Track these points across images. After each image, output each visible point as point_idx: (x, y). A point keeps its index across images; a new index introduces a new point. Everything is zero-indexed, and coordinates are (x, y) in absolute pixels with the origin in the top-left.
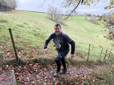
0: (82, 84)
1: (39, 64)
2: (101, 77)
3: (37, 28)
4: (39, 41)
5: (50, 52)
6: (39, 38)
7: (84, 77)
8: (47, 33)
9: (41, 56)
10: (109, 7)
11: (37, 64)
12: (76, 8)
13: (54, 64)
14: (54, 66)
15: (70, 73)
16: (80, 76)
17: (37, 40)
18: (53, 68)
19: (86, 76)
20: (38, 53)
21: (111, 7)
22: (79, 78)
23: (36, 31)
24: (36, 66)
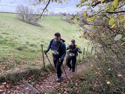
0: (65, 92)
1: (7, 83)
2: (83, 78)
3: (4, 33)
4: (6, 49)
5: (24, 63)
6: (6, 46)
7: (66, 83)
8: (19, 38)
9: (10, 70)
10: (80, 5)
11: (5, 83)
12: (47, 6)
13: (30, 77)
14: (30, 79)
15: (51, 83)
16: (62, 83)
17: (4, 49)
18: (29, 82)
19: (68, 81)
20: (6, 67)
21: (83, 4)
22: (61, 86)
23: (1, 36)
24: (3, 86)
